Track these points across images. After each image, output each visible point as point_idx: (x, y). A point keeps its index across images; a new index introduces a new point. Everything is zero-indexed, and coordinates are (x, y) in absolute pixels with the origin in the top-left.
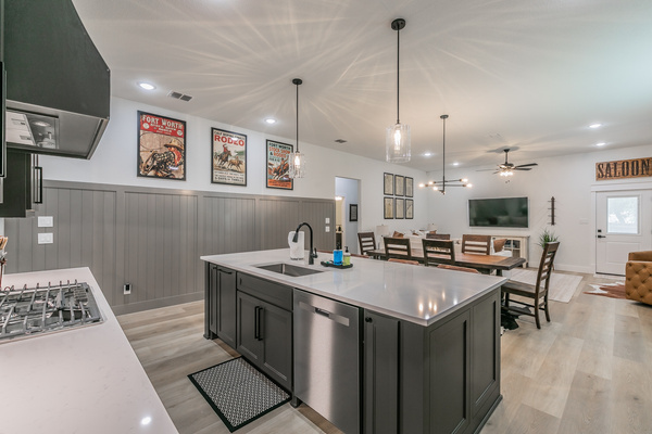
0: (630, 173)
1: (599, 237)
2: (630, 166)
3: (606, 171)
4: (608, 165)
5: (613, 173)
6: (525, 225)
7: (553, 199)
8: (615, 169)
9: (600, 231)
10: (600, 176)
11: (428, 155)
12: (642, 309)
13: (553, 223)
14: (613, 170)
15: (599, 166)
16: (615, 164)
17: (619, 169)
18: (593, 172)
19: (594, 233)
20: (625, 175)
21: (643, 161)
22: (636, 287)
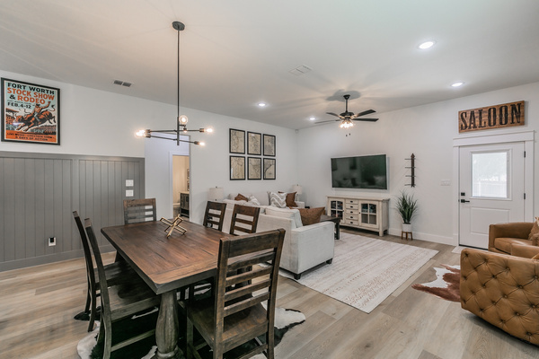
0: (498, 122)
1: (463, 201)
2: (498, 113)
3: (469, 122)
4: (472, 113)
5: (477, 123)
6: (384, 186)
7: (413, 156)
8: (480, 118)
9: (463, 194)
10: (463, 128)
11: (262, 105)
12: (481, 330)
13: (413, 185)
14: (477, 119)
15: (462, 115)
16: (480, 111)
17: (485, 118)
18: (455, 122)
19: (457, 197)
20: (491, 125)
21: (513, 106)
22: (473, 292)
